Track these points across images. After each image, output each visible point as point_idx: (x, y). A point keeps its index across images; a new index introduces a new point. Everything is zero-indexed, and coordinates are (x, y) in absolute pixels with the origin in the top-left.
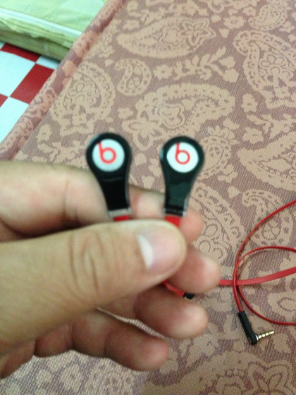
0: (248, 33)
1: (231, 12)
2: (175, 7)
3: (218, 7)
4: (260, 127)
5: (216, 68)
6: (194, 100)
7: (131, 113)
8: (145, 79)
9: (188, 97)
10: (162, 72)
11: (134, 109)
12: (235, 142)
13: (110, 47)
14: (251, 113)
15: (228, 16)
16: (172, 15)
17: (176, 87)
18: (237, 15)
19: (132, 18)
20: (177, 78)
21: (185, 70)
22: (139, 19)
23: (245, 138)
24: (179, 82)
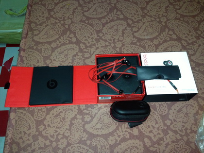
0: (74, 24)
1: (66, 18)
2: (48, 22)
3: (61, 18)
4: (88, 52)
5: (69, 39)
6: (67, 51)
7: (50, 61)
8: (49, 49)
9: (65, 50)
10: (54, 45)
11: (50, 59)
12: (83, 59)
13: (33, 42)
14: (84, 49)
15: (65, 20)
16: (48, 25)
17: (60, 48)
18: (68, 19)
19: (35, 30)
20: (59, 46)
21: (60, 42)
22: (37, 29)
23: (85, 57)
24: (60, 47)
